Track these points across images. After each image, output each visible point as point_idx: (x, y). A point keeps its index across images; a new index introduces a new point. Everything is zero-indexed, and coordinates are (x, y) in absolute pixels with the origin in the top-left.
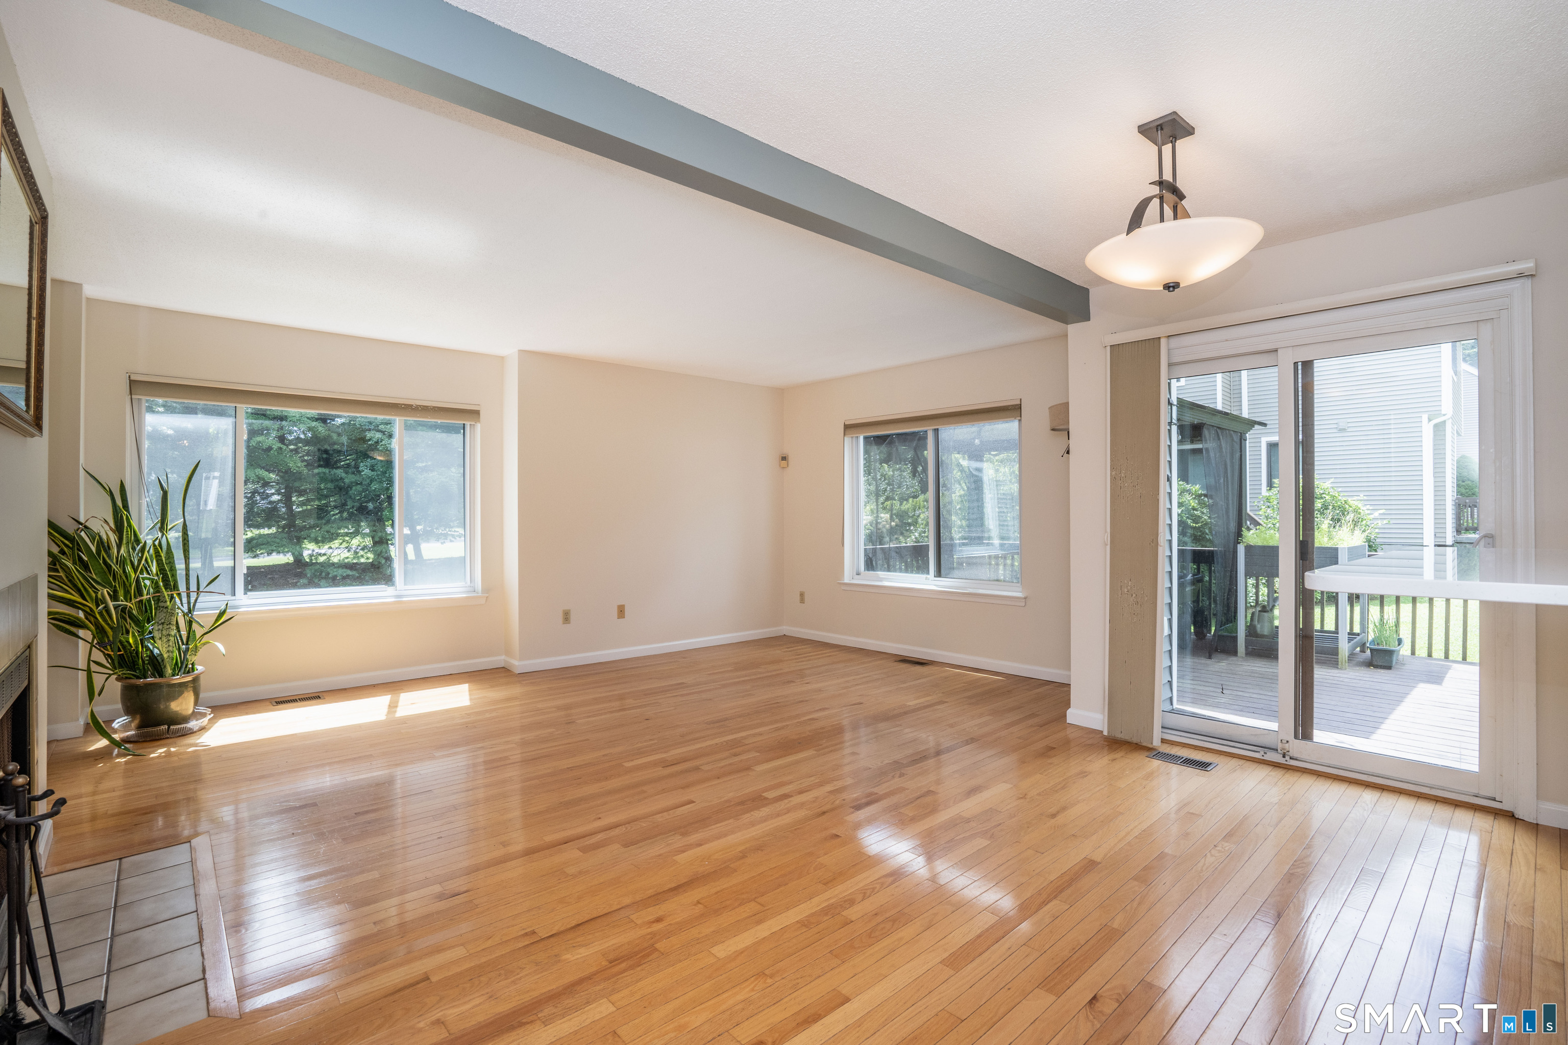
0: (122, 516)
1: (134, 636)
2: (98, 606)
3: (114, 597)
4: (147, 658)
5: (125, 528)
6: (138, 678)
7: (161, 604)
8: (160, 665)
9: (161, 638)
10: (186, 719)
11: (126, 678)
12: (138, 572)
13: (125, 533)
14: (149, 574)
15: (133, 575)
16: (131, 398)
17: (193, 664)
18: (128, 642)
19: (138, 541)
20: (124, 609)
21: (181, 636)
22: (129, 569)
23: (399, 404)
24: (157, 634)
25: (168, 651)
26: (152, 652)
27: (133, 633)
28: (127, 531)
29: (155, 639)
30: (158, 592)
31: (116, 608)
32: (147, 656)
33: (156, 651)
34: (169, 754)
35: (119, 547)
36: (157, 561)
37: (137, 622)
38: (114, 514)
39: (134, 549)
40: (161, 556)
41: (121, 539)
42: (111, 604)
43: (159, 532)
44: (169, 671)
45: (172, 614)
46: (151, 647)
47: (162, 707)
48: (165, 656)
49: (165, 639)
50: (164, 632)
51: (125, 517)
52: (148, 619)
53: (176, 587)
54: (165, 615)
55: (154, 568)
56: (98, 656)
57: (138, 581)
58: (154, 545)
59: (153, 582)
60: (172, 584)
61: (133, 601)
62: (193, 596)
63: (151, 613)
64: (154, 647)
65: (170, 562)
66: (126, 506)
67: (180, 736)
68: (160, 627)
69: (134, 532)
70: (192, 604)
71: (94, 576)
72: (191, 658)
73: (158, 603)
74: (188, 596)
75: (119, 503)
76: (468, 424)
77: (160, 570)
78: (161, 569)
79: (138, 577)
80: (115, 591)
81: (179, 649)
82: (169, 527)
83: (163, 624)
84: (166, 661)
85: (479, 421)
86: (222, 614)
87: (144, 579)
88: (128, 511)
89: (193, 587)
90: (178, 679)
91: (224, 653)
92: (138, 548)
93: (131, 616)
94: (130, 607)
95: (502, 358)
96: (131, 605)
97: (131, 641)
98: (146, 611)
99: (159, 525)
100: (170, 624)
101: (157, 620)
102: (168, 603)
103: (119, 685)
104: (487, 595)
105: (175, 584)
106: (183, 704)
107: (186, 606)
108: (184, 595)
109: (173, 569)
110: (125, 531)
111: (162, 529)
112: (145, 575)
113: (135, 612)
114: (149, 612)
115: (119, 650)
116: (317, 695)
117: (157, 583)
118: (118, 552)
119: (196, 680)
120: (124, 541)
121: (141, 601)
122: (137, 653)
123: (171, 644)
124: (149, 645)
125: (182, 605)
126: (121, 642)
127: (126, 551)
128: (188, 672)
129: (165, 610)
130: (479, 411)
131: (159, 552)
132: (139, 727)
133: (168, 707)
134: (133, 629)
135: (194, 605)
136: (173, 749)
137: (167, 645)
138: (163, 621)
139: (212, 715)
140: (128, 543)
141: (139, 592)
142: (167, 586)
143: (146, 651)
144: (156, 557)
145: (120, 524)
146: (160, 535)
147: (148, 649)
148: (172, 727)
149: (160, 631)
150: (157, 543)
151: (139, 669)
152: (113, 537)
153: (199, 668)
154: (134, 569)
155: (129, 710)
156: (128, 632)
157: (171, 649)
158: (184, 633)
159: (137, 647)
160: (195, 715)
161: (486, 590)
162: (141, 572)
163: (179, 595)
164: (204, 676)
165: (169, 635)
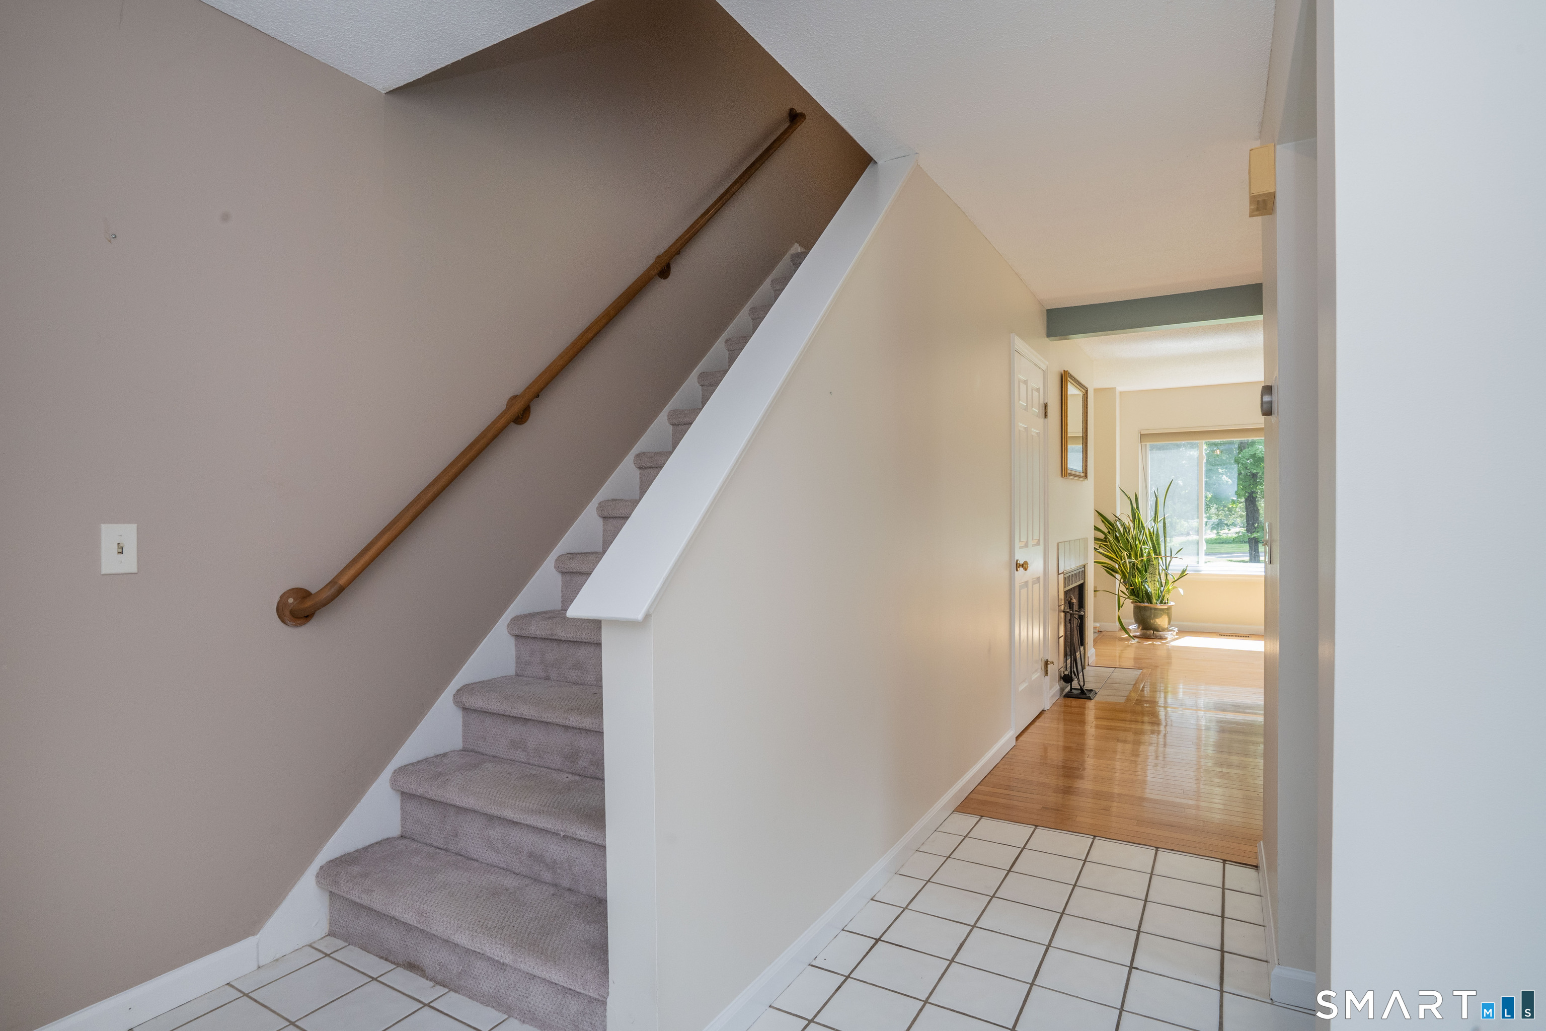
0: (1135, 513)
1: (1138, 579)
2: (1122, 560)
3: (1129, 557)
4: (1145, 593)
5: (1137, 519)
6: (1140, 602)
7: (1151, 563)
8: (1151, 598)
10: (1164, 630)
11: (1136, 602)
12: (1142, 544)
13: (1137, 523)
14: (1147, 546)
15: (1139, 546)
16: (1142, 445)
17: (1167, 600)
18: (1136, 582)
20: (1134, 564)
22: (1138, 542)
24: (1150, 580)
25: (1154, 590)
26: (1147, 589)
27: (1138, 577)
28: (1139, 523)
29: (1149, 582)
30: (1150, 556)
31: (1130, 562)
32: (1144, 591)
33: (1149, 590)
34: (1153, 644)
35: (1134, 530)
36: (1151, 539)
37: (1140, 572)
38: (1132, 511)
39: (1140, 531)
40: (1153, 537)
41: (1134, 526)
42: (1127, 560)
44: (1154, 601)
45: (1158, 569)
46: (1147, 587)
47: (1152, 621)
48: (1153, 592)
49: (1152, 582)
50: (1152, 579)
51: (1137, 513)
52: (1146, 570)
53: (1160, 554)
54: (1152, 569)
55: (1149, 542)
56: (1123, 588)
57: (1141, 549)
59: (1148, 550)
60: (1158, 552)
61: (1138, 560)
62: (1168, 559)
65: (1157, 540)
66: (1138, 508)
67: (1159, 639)
68: (1151, 575)
70: (1168, 563)
71: (1122, 546)
72: (1167, 596)
73: (1149, 562)
74: (1166, 560)
75: (1135, 506)
78: (1153, 543)
79: (1141, 547)
80: (1130, 554)
81: (1160, 590)
82: (1158, 521)
83: (1152, 574)
84: (1153, 595)
86: (1184, 570)
87: (1145, 549)
88: (1139, 511)
89: (1168, 554)
90: (1159, 606)
91: (1183, 594)
92: (1143, 531)
93: (1138, 568)
94: (1138, 564)
97: (1137, 581)
98: (1144, 566)
99: (1153, 519)
100: (1156, 575)
101: (1149, 571)
102: (1156, 563)
103: (1132, 605)
106: (1162, 621)
107: (1164, 565)
108: (1164, 558)
109: (1158, 544)
110: (1137, 521)
111: (1154, 521)
114: (1146, 566)
115: (1132, 586)
117: (1150, 551)
118: (1133, 534)
119: (1169, 608)
120: (1136, 527)
121: (1143, 560)
122: (1141, 589)
123: (1157, 586)
124: (1146, 585)
126: (1132, 581)
127: (1137, 533)
128: (1165, 603)
129: (1153, 566)
131: (1152, 534)
132: (1141, 630)
133: (1155, 621)
134: (1138, 575)
135: (1169, 565)
136: (1155, 643)
137: (1153, 587)
138: (1152, 572)
139: (1177, 632)
140: (1138, 528)
141: (1142, 555)
142: (1155, 553)
144: (1151, 537)
145: (1135, 517)
146: (1153, 524)
147: (1145, 587)
148: (1155, 632)
150: (1151, 529)
151: (1141, 598)
152: (1132, 525)
153: (1172, 603)
154: (1140, 543)
155: (1137, 620)
156: (1135, 576)
157: (1156, 588)
158: (1163, 580)
159: (1140, 585)
160: (1168, 630)
163: (1161, 558)
164: (1173, 607)
165: (1155, 580)
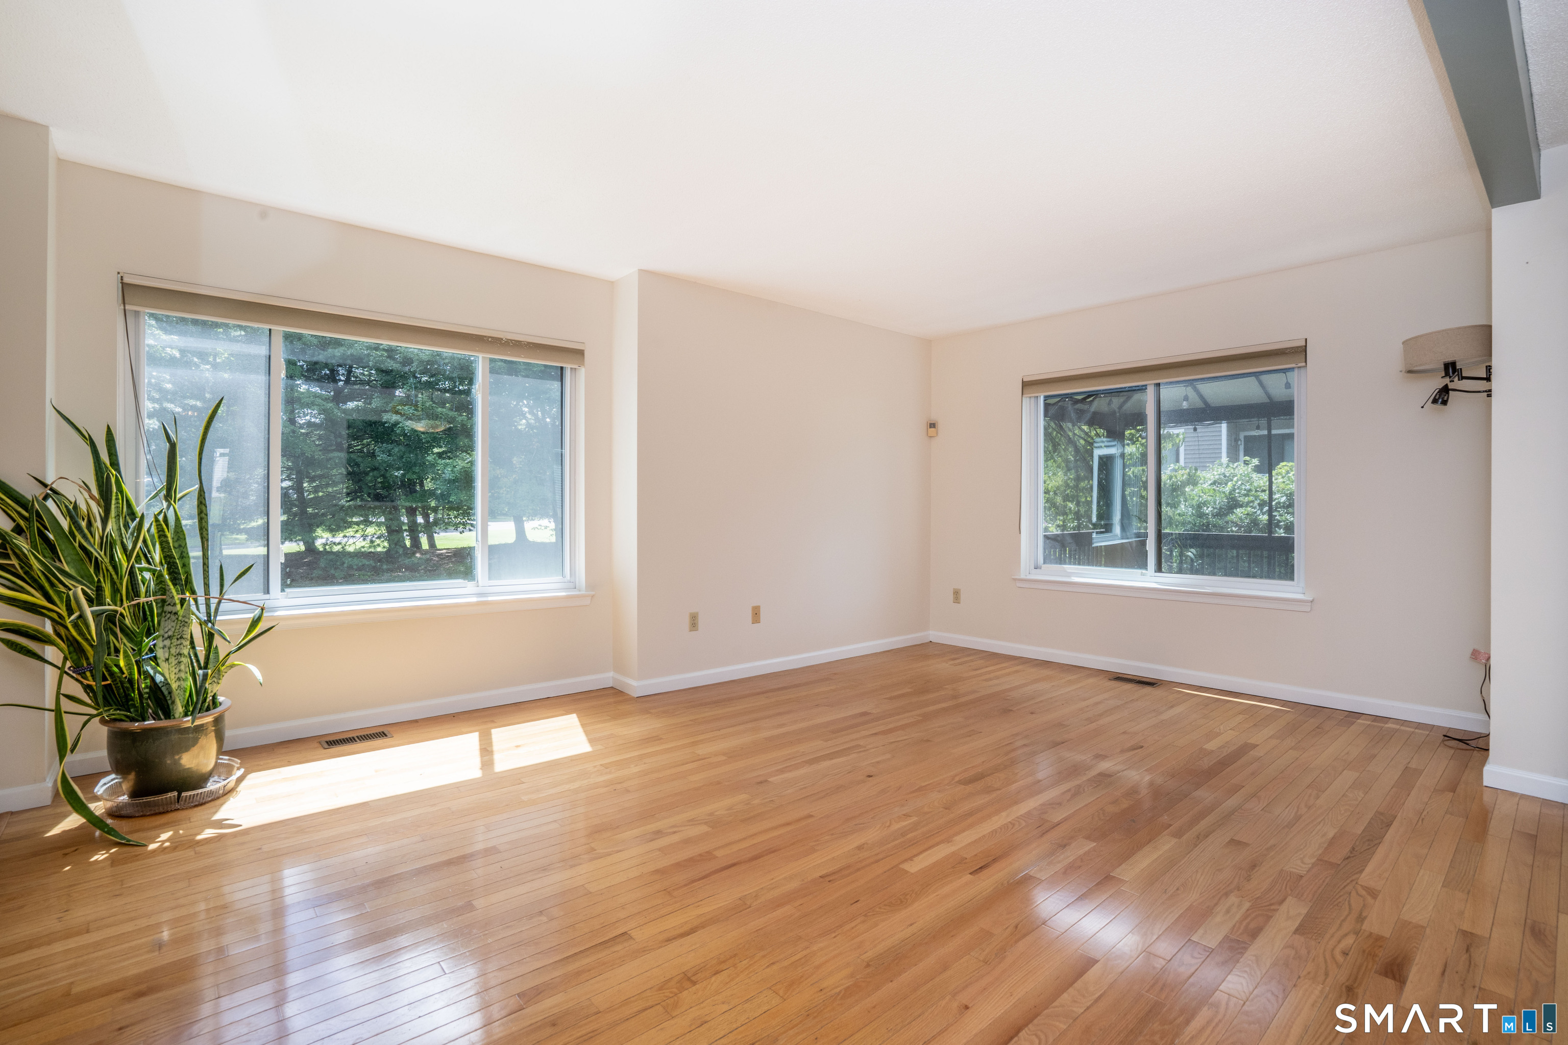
0: (108, 478)
1: (126, 656)
2: (70, 612)
3: (96, 599)
4: (147, 690)
5: (114, 494)
6: (133, 720)
8: (166, 700)
9: (167, 660)
10: (205, 779)
11: (115, 720)
12: (133, 559)
13: (113, 502)
14: (149, 563)
15: (125, 564)
16: (125, 310)
17: (214, 697)
18: (118, 666)
19: (132, 514)
20: (111, 618)
21: (196, 655)
22: (119, 555)
23: (485, 336)
24: (160, 654)
25: (179, 679)
26: (153, 679)
27: (125, 652)
28: (117, 499)
29: (159, 661)
30: (161, 590)
31: (97, 615)
32: (146, 687)
33: (159, 678)
35: (105, 521)
36: (161, 544)
37: (131, 636)
38: (96, 474)
39: (127, 526)
40: (166, 536)
41: (107, 511)
42: (88, 609)
43: (164, 502)
44: (179, 709)
45: (186, 623)
46: (151, 672)
47: (169, 762)
48: (174, 686)
49: (173, 660)
50: (173, 651)
51: (113, 480)
52: (149, 629)
53: (188, 581)
54: (174, 624)
55: (157, 556)
56: (71, 686)
57: (132, 573)
58: (157, 520)
59: (154, 574)
60: (183, 578)
61: (125, 604)
63: (153, 621)
64: (156, 672)
65: (180, 546)
66: (115, 464)
67: (196, 806)
68: (167, 642)
69: (128, 501)
70: (213, 607)
71: (67, 568)
72: (212, 688)
73: (163, 606)
74: (207, 597)
75: (105, 457)
76: (568, 366)
77: (165, 557)
78: (168, 558)
79: (132, 567)
80: (99, 589)
81: (194, 674)
82: (178, 496)
83: (169, 637)
84: (175, 693)
85: (583, 365)
86: (255, 622)
87: (141, 570)
88: (118, 470)
90: (192, 719)
91: (262, 681)
92: (133, 525)
93: (123, 627)
94: (122, 614)
95: (612, 283)
96: (124, 609)
97: (122, 664)
98: (145, 619)
99: (165, 492)
100: (181, 638)
101: (162, 632)
102: (179, 606)
103: (104, 731)
104: (593, 593)
105: (187, 578)
106: (201, 756)
107: (203, 608)
108: (201, 595)
109: (184, 556)
110: (114, 498)
111: (168, 497)
112: (144, 565)
113: (128, 621)
114: (149, 619)
115: (105, 679)
116: (380, 730)
117: (160, 576)
118: (104, 529)
119: (218, 721)
120: (113, 513)
121: (140, 604)
122: (131, 681)
123: (182, 667)
124: (149, 668)
125: (198, 609)
126: (107, 667)
127: (115, 528)
128: (208, 709)
129: (173, 617)
130: (583, 351)
131: (163, 531)
132: (134, 794)
133: (177, 763)
134: (124, 644)
135: (216, 608)
137: (177, 670)
138: (170, 633)
139: (242, 770)
140: (118, 516)
141: (134, 591)
142: (175, 580)
143: (145, 679)
144: (159, 537)
145: (106, 490)
146: (165, 504)
147: (147, 675)
148: (184, 794)
149: (166, 649)
150: (161, 518)
151: (134, 706)
152: (96, 509)
153: (224, 703)
154: (126, 555)
155: (120, 767)
156: (117, 651)
157: (183, 675)
158: (201, 649)
159: (131, 674)
160: (218, 772)
161: (590, 586)
162: (138, 560)
163: (193, 594)
164: (226, 713)
165: (180, 654)
